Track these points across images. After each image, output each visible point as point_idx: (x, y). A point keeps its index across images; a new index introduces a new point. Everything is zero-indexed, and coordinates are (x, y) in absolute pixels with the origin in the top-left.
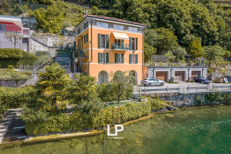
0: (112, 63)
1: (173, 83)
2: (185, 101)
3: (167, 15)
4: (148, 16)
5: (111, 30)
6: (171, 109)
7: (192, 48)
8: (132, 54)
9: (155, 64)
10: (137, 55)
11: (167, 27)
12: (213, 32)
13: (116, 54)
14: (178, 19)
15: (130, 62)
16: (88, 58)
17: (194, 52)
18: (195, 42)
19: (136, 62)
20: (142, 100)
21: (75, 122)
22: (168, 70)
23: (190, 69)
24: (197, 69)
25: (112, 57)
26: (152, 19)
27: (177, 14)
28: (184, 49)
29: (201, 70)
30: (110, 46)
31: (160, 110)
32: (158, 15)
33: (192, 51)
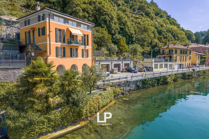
0: (68, 57)
1: (114, 73)
2: (130, 87)
3: (102, 17)
4: (87, 15)
5: (66, 25)
6: (125, 94)
7: (121, 46)
8: (84, 49)
9: (96, 58)
10: (88, 50)
11: (102, 27)
12: (132, 34)
13: (71, 49)
14: (110, 22)
15: (83, 56)
16: (46, 52)
17: (122, 49)
18: (122, 41)
19: (87, 56)
20: (107, 89)
21: (66, 118)
22: (109, 63)
23: (123, 62)
24: (127, 61)
25: (68, 52)
26: (90, 19)
27: (109, 17)
28: (116, 46)
29: (130, 63)
30: (66, 41)
31: (117, 96)
32: (95, 16)
33: (121, 48)
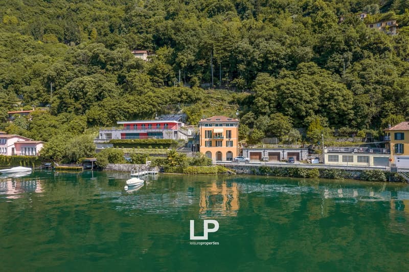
0: (214, 146)
2: (244, 170)
5: (213, 127)
8: (228, 140)
10: (232, 141)
15: (227, 146)
19: (232, 146)
22: (262, 151)
23: (285, 150)
24: (294, 150)
25: (214, 143)
26: (271, 105)
29: (300, 152)
30: (212, 137)
31: (224, 173)
32: (277, 101)
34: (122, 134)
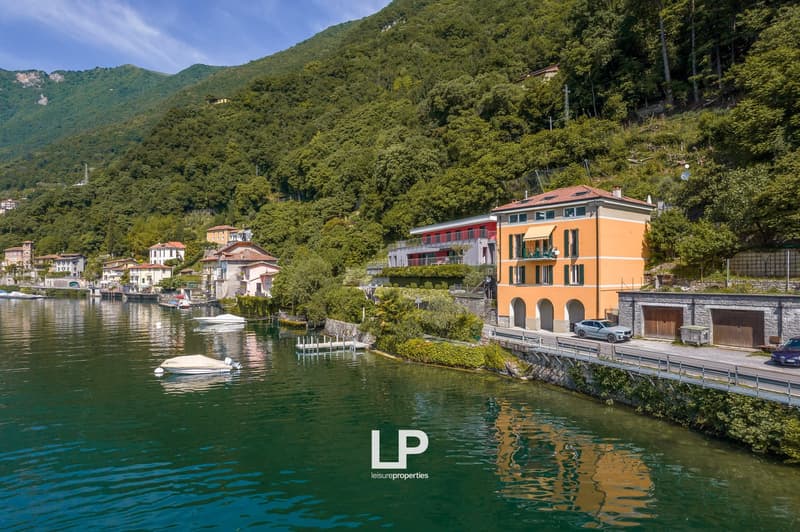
0: (531, 284)
5: (529, 223)
8: (570, 263)
10: (582, 266)
13: (538, 268)
15: (567, 282)
19: (581, 281)
22: (684, 305)
25: (530, 273)
31: (498, 370)
34: (410, 256)
